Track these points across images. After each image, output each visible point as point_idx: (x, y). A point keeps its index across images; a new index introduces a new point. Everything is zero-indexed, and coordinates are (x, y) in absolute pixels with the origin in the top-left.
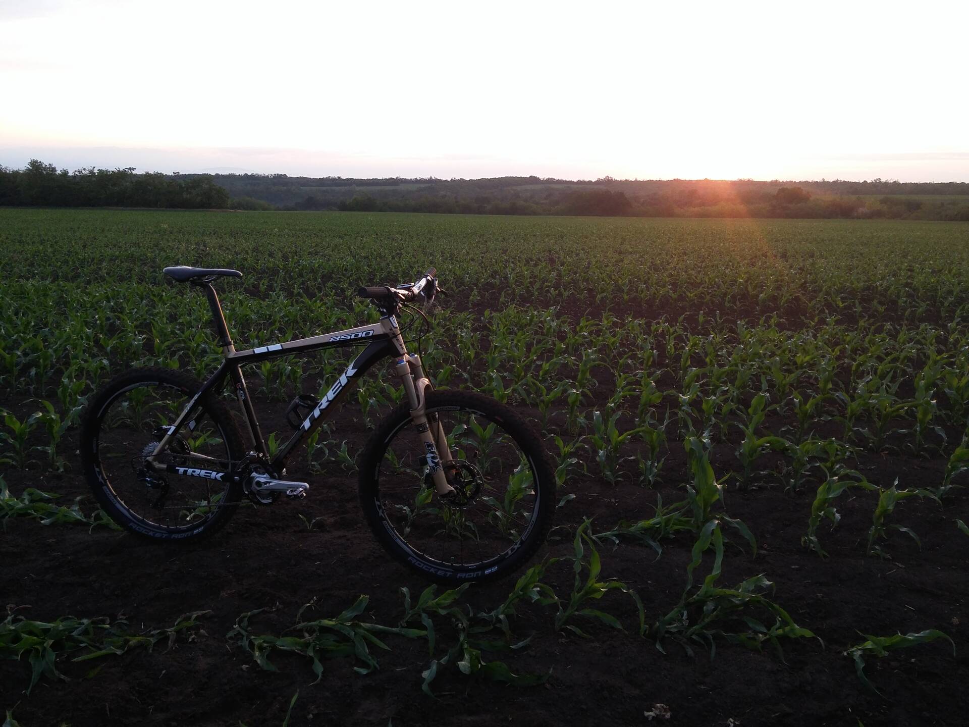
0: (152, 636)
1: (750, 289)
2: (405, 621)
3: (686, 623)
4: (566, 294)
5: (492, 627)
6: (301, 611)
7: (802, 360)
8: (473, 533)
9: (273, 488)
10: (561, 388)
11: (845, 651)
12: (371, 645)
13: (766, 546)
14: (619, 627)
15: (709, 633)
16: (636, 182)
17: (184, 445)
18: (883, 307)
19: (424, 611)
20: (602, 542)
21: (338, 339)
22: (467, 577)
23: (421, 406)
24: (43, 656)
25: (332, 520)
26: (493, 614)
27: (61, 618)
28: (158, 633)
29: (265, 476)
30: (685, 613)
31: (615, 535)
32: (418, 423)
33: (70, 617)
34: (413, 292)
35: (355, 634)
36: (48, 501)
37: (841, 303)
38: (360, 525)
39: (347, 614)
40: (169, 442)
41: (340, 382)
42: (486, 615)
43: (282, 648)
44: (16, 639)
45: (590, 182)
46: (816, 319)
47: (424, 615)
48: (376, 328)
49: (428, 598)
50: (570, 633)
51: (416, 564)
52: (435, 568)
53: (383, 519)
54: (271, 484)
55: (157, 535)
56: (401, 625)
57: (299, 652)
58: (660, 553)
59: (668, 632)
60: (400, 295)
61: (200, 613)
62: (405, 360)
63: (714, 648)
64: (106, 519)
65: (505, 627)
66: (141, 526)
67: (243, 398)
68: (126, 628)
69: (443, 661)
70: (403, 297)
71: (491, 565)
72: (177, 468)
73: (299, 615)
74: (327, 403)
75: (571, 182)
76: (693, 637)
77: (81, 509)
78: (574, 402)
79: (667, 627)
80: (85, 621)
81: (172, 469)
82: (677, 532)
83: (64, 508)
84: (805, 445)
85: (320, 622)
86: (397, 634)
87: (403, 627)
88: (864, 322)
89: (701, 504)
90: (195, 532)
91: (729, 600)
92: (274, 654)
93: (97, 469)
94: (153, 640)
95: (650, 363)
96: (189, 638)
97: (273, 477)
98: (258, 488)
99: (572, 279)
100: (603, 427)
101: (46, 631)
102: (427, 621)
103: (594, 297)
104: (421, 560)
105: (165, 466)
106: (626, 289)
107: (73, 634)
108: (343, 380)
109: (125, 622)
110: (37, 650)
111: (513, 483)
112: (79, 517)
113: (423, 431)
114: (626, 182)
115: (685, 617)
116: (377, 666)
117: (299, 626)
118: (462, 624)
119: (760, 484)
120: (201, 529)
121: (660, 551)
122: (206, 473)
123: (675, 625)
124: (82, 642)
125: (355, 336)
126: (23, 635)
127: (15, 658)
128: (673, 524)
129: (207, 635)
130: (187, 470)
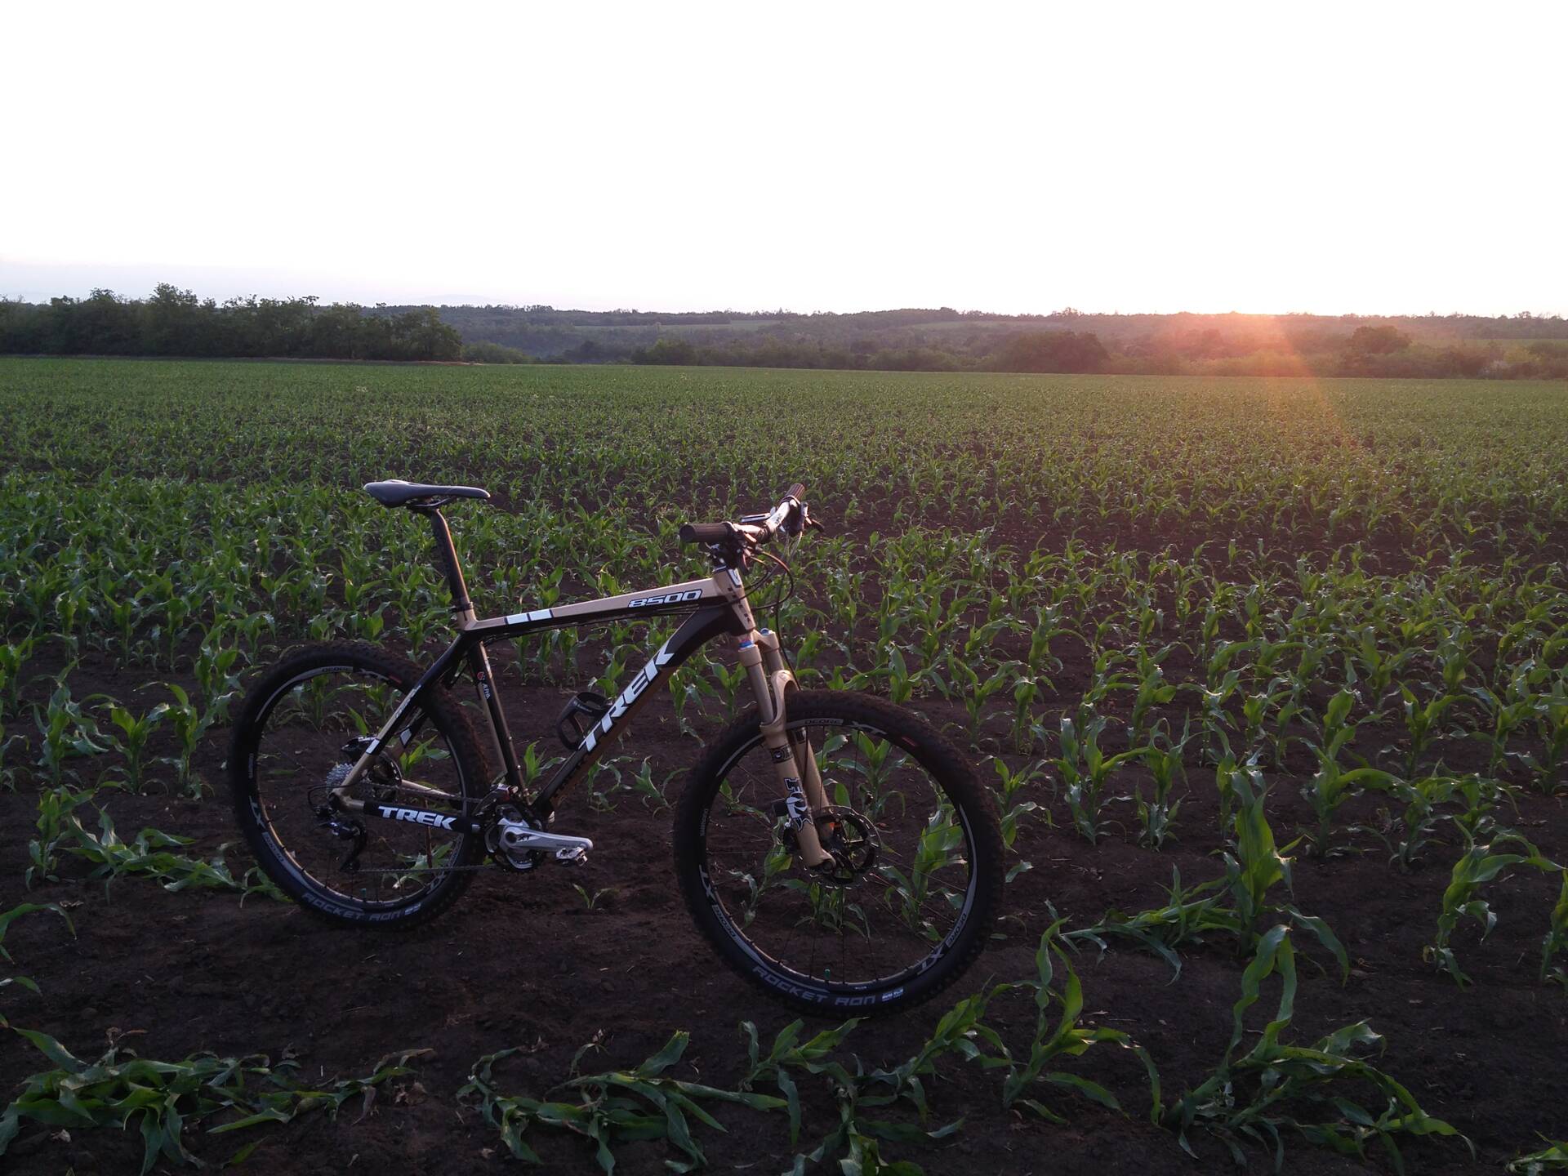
0: (338, 1090)
1: (1314, 501)
2: (749, 1079)
3: (1230, 1102)
4: (1004, 506)
5: (896, 1096)
6: (578, 1055)
7: (1412, 630)
8: (860, 923)
9: (535, 845)
10: (1004, 675)
11: (1512, 1161)
12: (692, 1120)
13: (1361, 961)
14: (1115, 1106)
15: (1271, 1123)
16: (1116, 316)
17: (392, 769)
18: (1544, 535)
19: (781, 1064)
20: (1078, 945)
21: (643, 604)
22: (852, 1004)
23: (778, 717)
24: (163, 1122)
25: (627, 893)
26: (896, 1072)
27: (193, 1055)
28: (347, 1086)
29: (521, 824)
30: (1228, 1085)
31: (1098, 935)
32: (774, 746)
33: (207, 1053)
34: (767, 528)
35: (668, 1100)
36: (177, 849)
37: (1471, 527)
38: (672, 904)
39: (654, 1063)
40: (369, 765)
41: (645, 674)
42: (885, 1074)
43: (547, 1120)
44: (121, 1092)
45: (1039, 318)
46: (1430, 555)
47: (782, 1074)
48: (706, 586)
49: (787, 1041)
50: (1029, 1113)
51: (767, 979)
52: (798, 987)
53: (711, 902)
54: (531, 838)
55: (347, 914)
56: (743, 1087)
57: (575, 1128)
58: (1178, 970)
59: (1199, 1117)
60: (748, 536)
61: (413, 1052)
62: (752, 640)
63: (1281, 1152)
64: (266, 884)
65: (918, 1098)
66: (323, 899)
67: (488, 696)
68: (295, 1074)
69: (815, 1155)
70: (754, 540)
71: (891, 986)
72: (380, 808)
73: (574, 1063)
74: (625, 708)
75: (1008, 318)
76: (1244, 1128)
77: (227, 865)
78: (1025, 699)
79: (1198, 1107)
80: (231, 1062)
81: (372, 810)
82: (1206, 933)
83: (200, 863)
84: (1426, 785)
85: (609, 1077)
86: (738, 1104)
87: (745, 1091)
88: (1513, 560)
89: (1250, 887)
90: (408, 911)
91: (1307, 1066)
92: (534, 1130)
93: (254, 805)
94: (338, 1099)
95: (1149, 631)
96: (396, 1095)
97: (533, 827)
98: (510, 845)
99: (1013, 481)
100: (1076, 744)
101: (169, 1077)
102: (787, 1084)
103: (1051, 512)
104: (774, 972)
105: (361, 804)
106: (1103, 498)
107: (209, 1084)
108: (651, 670)
109: (294, 1064)
110: (153, 1111)
111: (927, 843)
112: (224, 879)
113: (781, 760)
114: (1100, 318)
115: (1227, 1091)
116: (704, 1159)
117: (574, 1082)
118: (846, 1089)
119: (1347, 849)
120: (417, 907)
121: (1179, 966)
122: (426, 816)
123: (1211, 1105)
124: (225, 1098)
125: (671, 598)
126: (132, 1085)
127: (118, 1124)
128: (1201, 919)
129: (424, 1091)
130: (396, 812)
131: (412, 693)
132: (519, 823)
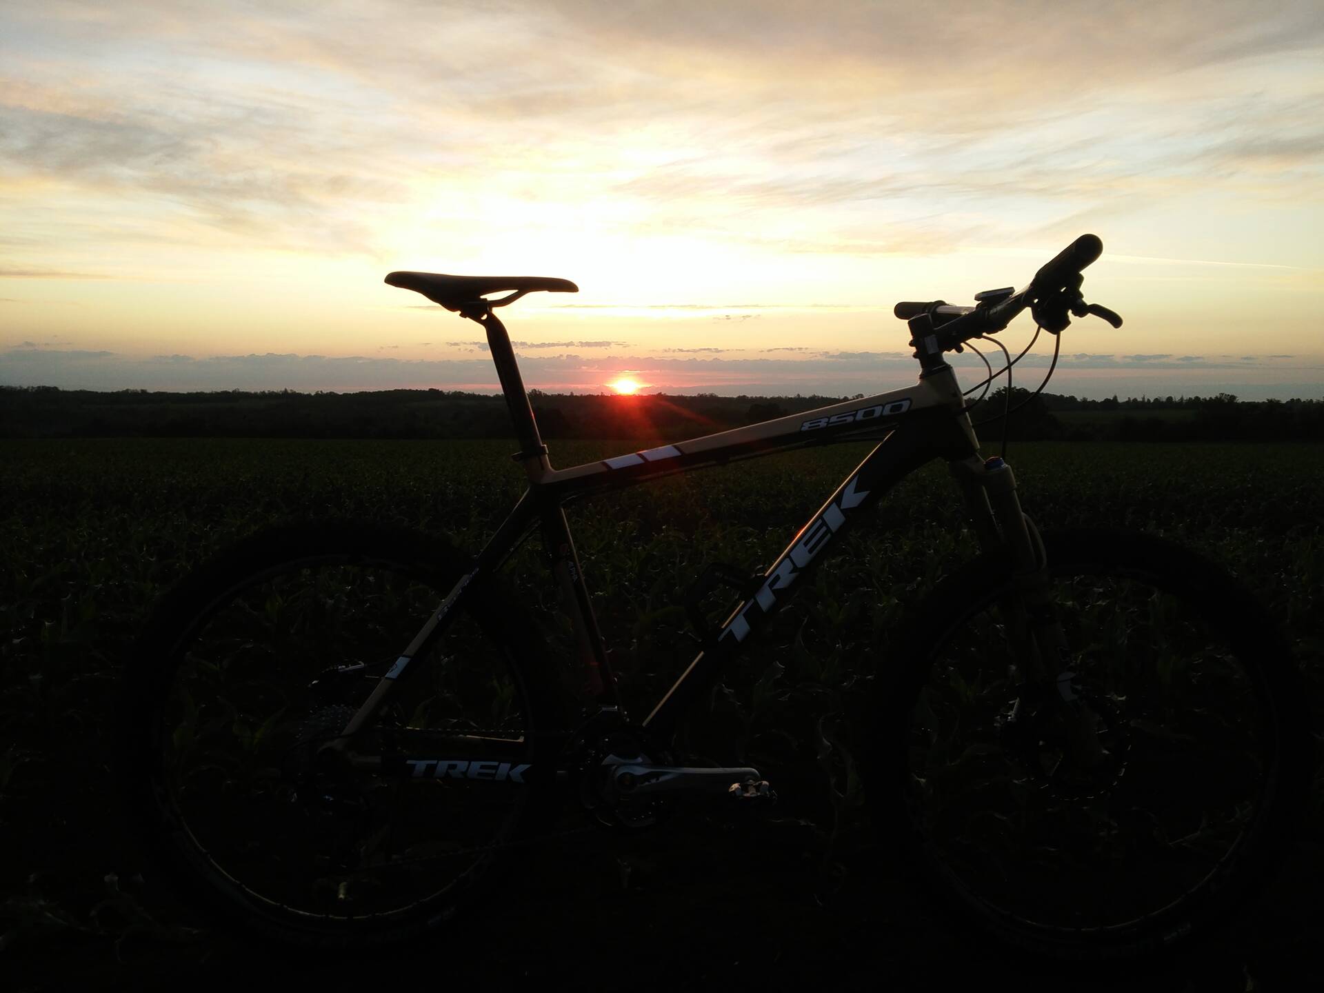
16: (572, 397)
21: (823, 423)
29: (640, 760)
41: (824, 523)
48: (916, 394)
54: (662, 779)
66: (278, 925)
67: (575, 578)
71: (1171, 921)
74: (794, 575)
81: (394, 766)
97: (660, 761)
98: (621, 793)
108: (834, 518)
114: (560, 398)
122: (482, 767)
125: (866, 414)
131: (465, 580)
132: (636, 758)
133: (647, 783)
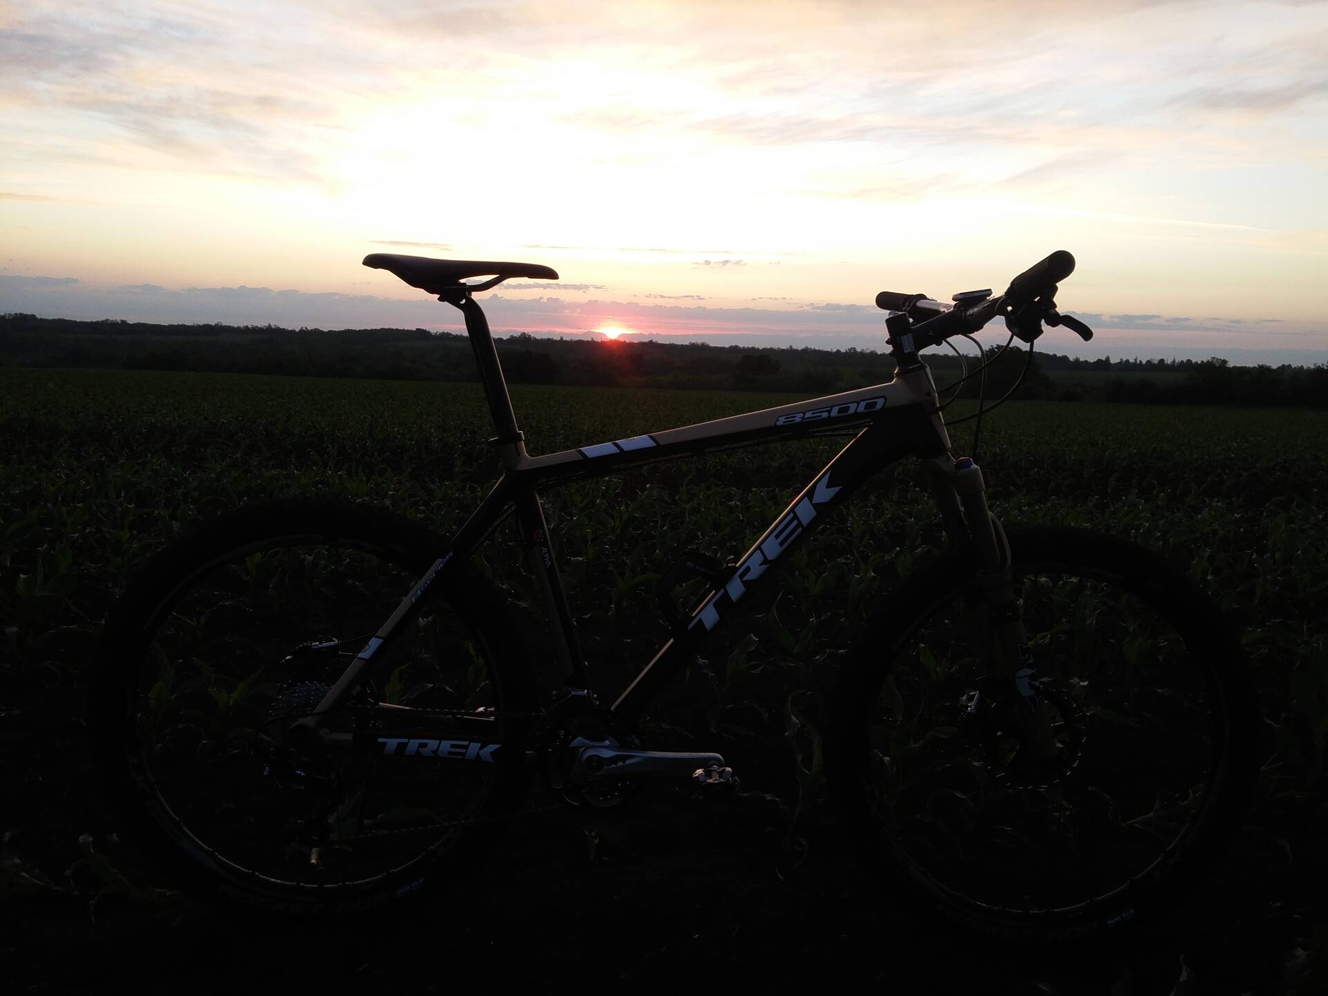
21: (798, 419)
22: (1068, 936)
23: (1009, 562)
29: (607, 743)
41: (796, 517)
48: (890, 393)
54: (628, 762)
67: (548, 563)
71: (1115, 907)
72: (380, 740)
74: (764, 567)
81: (366, 744)
90: (401, 891)
93: (132, 761)
97: (628, 744)
98: (588, 774)
105: (348, 737)
108: (803, 508)
113: (1012, 620)
120: (416, 884)
122: (453, 746)
125: (840, 410)
130: (406, 744)
132: (604, 740)
133: (614, 766)
